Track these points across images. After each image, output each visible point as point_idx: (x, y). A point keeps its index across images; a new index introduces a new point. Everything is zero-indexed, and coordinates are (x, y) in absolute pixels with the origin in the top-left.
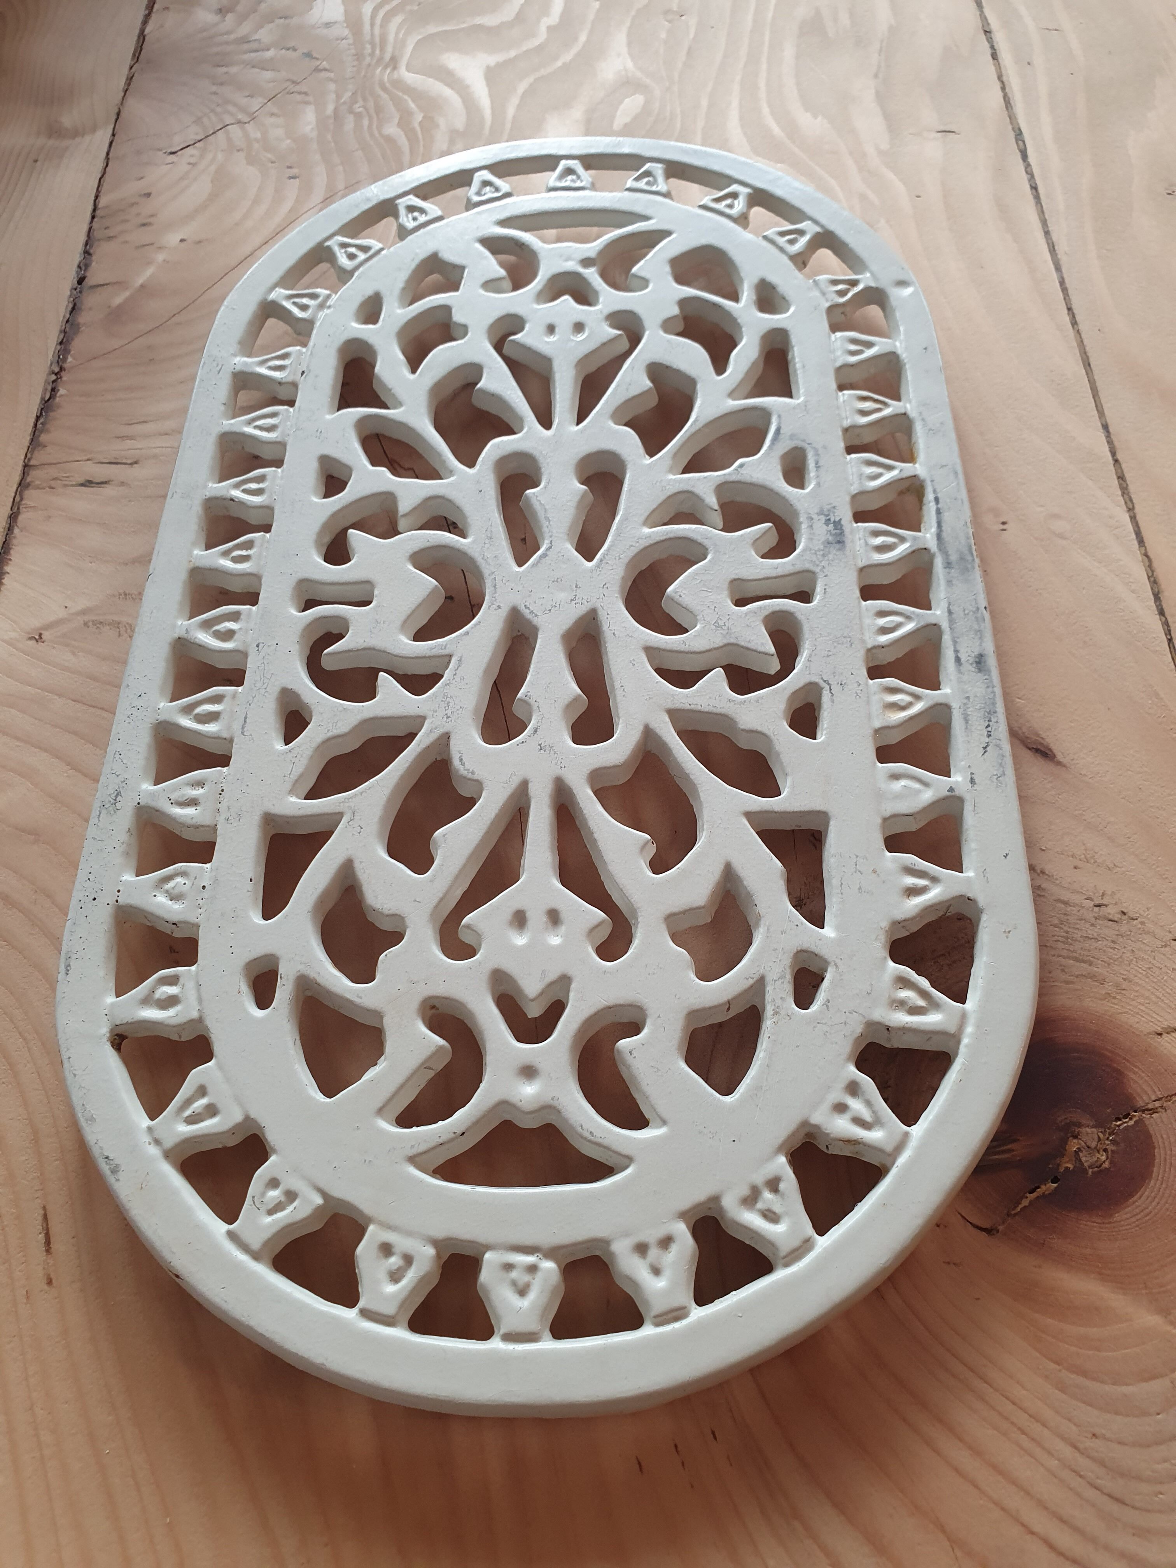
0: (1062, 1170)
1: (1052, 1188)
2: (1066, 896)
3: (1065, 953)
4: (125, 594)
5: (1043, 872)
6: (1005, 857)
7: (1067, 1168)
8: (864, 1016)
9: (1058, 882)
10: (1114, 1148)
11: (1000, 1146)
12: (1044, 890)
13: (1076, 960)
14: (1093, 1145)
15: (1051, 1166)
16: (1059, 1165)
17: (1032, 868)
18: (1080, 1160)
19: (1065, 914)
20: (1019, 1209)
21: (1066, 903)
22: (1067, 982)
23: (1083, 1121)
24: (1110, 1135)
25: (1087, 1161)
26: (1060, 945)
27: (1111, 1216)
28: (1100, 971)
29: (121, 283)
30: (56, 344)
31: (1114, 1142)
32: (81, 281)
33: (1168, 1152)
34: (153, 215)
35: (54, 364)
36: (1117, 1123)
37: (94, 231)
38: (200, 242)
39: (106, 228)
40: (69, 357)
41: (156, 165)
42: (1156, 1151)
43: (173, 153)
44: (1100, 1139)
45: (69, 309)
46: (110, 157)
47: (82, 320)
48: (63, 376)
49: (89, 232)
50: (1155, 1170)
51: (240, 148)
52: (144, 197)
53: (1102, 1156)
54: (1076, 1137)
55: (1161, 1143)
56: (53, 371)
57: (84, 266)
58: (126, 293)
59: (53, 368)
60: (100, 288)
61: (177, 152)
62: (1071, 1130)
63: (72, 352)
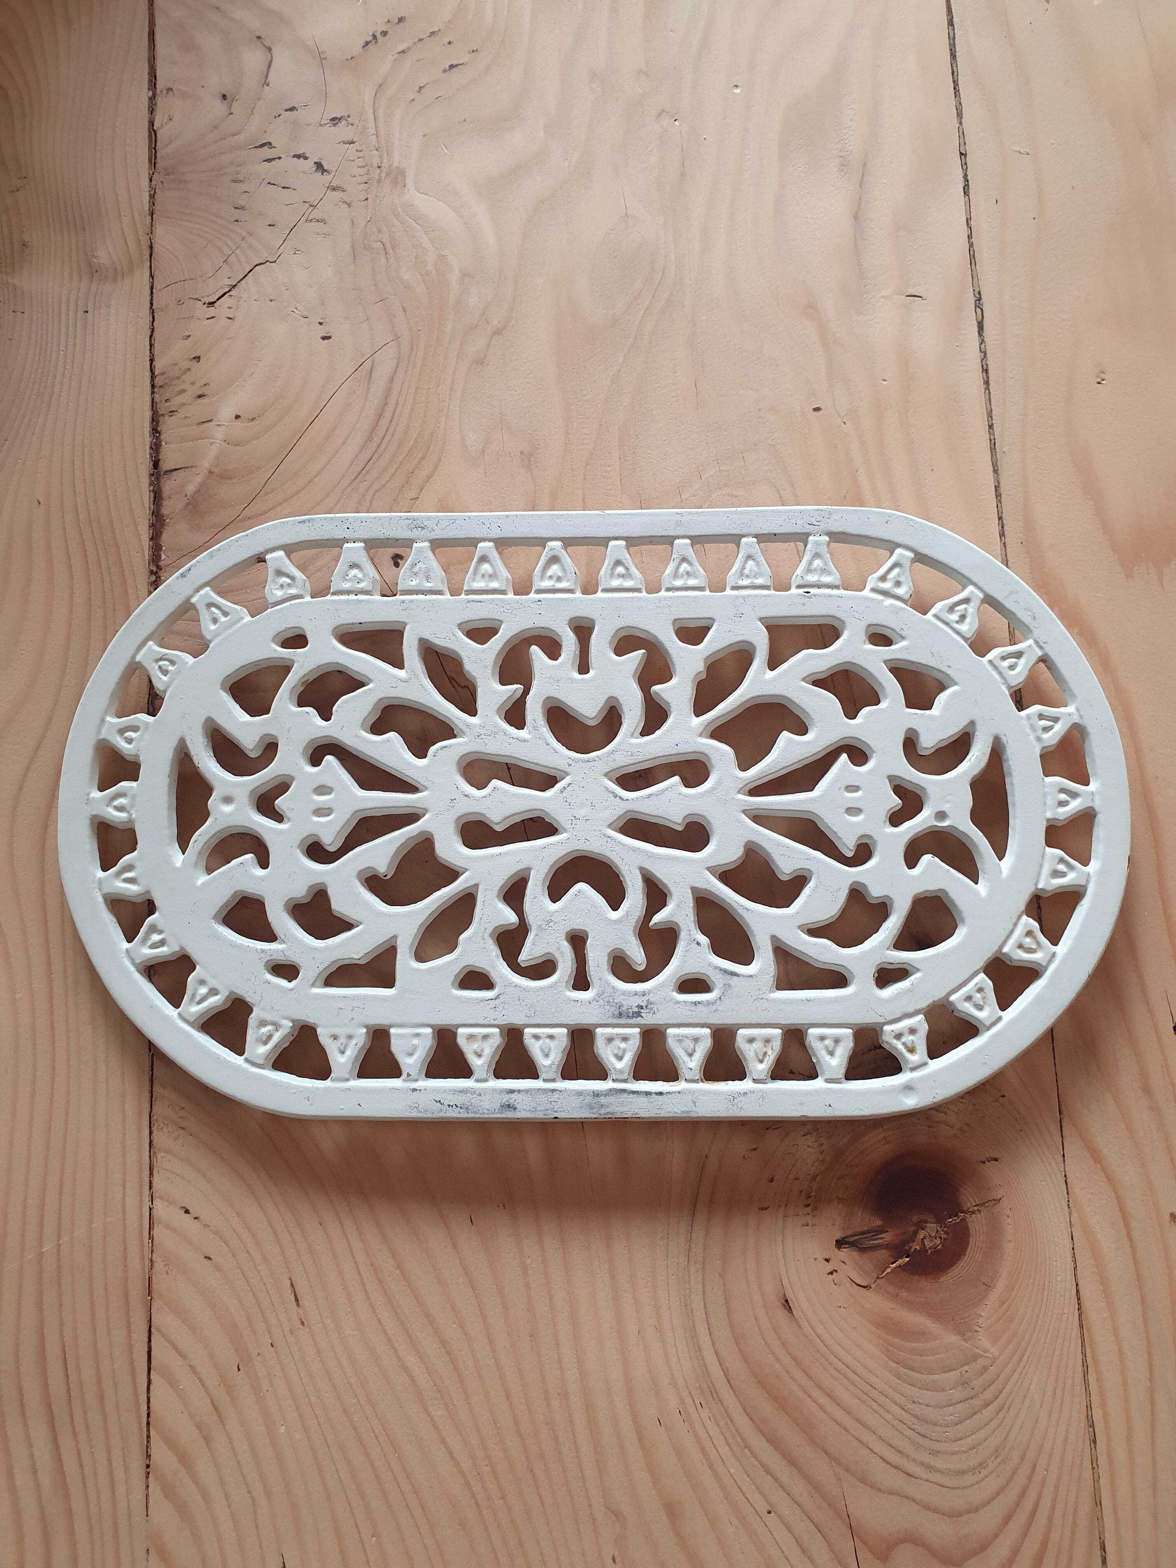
0: (912, 1250)
1: (906, 1261)
7: (915, 1249)
10: (945, 1236)
11: (877, 1235)
14: (933, 1235)
15: (906, 1248)
16: (911, 1247)
18: (924, 1244)
20: (884, 1276)
23: (929, 1220)
24: (944, 1228)
25: (928, 1245)
27: (939, 1278)
29: (191, 467)
30: (148, 540)
31: (946, 1233)
32: (156, 464)
33: (978, 1239)
34: (205, 385)
35: (151, 563)
36: (951, 1220)
37: (156, 403)
38: (253, 419)
39: (167, 401)
40: (162, 553)
41: (198, 319)
42: (971, 1239)
43: (211, 304)
44: (937, 1231)
45: (152, 499)
46: (154, 307)
47: (165, 511)
48: (161, 575)
49: (152, 405)
50: (968, 1250)
51: (272, 298)
52: (194, 362)
53: (938, 1241)
54: (923, 1229)
55: (974, 1233)
56: (152, 571)
57: (156, 447)
58: (199, 479)
59: (151, 568)
60: (174, 473)
61: (215, 302)
62: (921, 1225)
63: (164, 548)
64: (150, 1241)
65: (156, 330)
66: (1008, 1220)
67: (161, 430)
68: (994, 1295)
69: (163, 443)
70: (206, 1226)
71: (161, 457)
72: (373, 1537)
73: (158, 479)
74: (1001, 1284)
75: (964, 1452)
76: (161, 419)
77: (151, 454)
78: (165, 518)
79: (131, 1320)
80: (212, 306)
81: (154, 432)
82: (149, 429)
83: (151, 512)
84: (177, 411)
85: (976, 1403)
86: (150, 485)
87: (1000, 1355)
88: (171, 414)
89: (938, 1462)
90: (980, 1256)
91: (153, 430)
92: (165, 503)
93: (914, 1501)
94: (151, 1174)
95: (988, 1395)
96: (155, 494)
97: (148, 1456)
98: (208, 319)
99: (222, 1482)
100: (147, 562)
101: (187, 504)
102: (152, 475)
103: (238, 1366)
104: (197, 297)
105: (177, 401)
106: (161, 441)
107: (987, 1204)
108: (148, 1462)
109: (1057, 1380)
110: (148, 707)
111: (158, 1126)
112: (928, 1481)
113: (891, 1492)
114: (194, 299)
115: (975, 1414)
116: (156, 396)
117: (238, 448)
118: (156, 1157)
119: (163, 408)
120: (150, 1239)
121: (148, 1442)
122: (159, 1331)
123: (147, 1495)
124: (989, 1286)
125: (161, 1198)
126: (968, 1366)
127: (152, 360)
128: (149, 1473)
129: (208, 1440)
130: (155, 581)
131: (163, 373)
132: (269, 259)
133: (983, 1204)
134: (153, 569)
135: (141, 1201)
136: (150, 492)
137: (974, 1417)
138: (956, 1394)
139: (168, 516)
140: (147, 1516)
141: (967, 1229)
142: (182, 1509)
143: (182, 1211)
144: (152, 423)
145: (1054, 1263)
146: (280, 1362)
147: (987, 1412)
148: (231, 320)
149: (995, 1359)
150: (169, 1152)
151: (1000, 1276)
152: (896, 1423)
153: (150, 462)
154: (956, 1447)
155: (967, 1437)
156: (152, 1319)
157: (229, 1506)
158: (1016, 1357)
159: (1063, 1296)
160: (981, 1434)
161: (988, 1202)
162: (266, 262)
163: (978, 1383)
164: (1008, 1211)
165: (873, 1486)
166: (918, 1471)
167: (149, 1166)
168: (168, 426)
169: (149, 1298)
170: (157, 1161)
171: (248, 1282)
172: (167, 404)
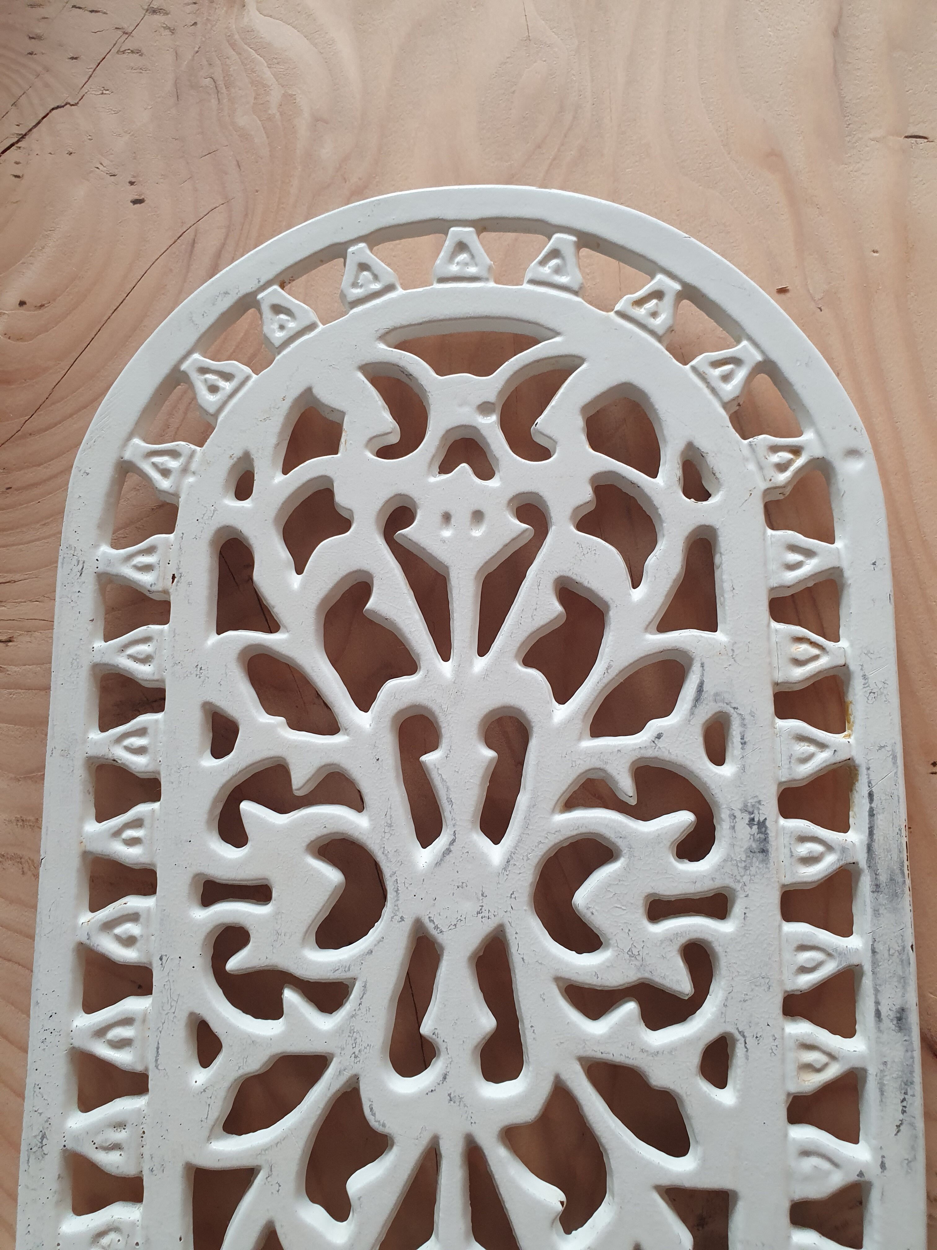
51: (71, 150)
117: (20, 343)
132: (68, 102)
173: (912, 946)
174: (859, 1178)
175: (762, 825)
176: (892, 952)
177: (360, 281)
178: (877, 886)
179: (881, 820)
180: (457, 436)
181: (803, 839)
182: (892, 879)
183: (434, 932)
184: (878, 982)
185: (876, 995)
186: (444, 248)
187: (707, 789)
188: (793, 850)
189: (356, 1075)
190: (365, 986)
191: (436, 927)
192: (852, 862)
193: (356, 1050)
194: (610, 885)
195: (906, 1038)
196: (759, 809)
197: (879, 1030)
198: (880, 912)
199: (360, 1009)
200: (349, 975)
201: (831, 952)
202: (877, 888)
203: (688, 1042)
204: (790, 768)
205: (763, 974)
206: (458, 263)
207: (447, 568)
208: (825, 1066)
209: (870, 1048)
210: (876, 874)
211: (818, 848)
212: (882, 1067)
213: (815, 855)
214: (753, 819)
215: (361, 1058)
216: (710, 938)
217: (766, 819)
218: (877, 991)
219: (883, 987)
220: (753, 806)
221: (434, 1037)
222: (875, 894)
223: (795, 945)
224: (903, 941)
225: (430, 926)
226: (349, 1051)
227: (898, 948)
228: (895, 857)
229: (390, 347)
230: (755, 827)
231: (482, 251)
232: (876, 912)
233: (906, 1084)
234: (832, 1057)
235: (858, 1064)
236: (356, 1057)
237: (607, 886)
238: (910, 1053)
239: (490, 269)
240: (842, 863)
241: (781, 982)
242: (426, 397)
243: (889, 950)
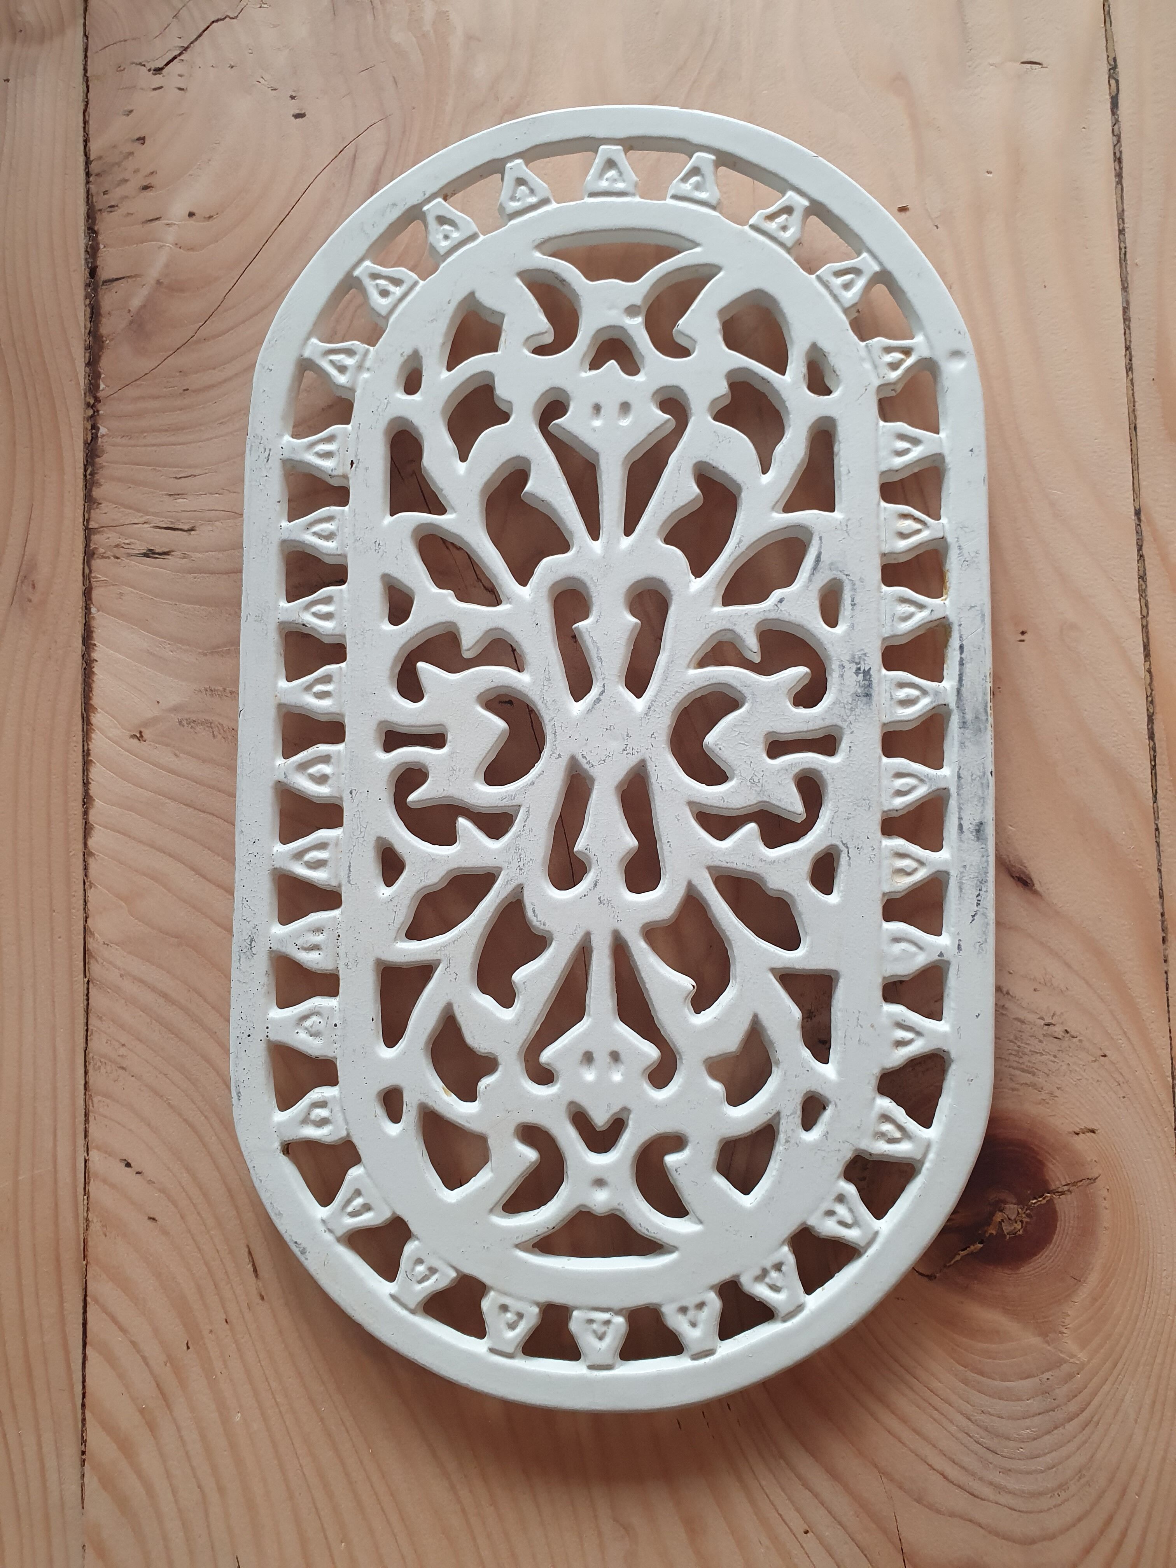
0: (987, 1235)
1: (976, 1248)
2: (1022, 1014)
3: (1015, 1064)
4: (211, 690)
5: (1008, 993)
6: (977, 1016)
7: (991, 1233)
8: (853, 1145)
9: (1019, 1002)
10: (1028, 1220)
12: (1006, 1009)
13: (1023, 1071)
14: (1013, 1218)
15: (980, 1231)
16: (986, 1231)
17: (998, 989)
18: (1002, 1229)
19: (1020, 1031)
20: (952, 1262)
21: (1023, 1022)
22: (1013, 1089)
23: (1010, 1200)
24: (1026, 1210)
25: (1006, 1229)
26: (1012, 1058)
27: (1018, 1269)
28: (1040, 1080)
29: (136, 276)
30: (84, 365)
31: (1028, 1216)
32: (93, 272)
33: (1067, 1224)
34: (152, 173)
35: (88, 394)
36: (1034, 1201)
37: (92, 196)
38: (211, 217)
39: (105, 193)
40: (101, 382)
41: (142, 89)
42: (1058, 1223)
43: (158, 70)
44: (1018, 1213)
45: (88, 315)
46: (88, 75)
47: (104, 330)
48: (99, 408)
49: (87, 197)
50: (1055, 1237)
51: (233, 64)
52: (137, 145)
53: (1018, 1226)
54: (1002, 1211)
55: (1063, 1218)
56: (89, 403)
57: (92, 251)
58: (144, 292)
59: (88, 400)
60: (115, 284)
61: (162, 69)
62: (999, 1206)
63: (103, 376)
64: (85, 1197)
65: (90, 102)
66: (1106, 1204)
67: (98, 229)
68: (1083, 1294)
69: (102, 246)
70: (151, 1182)
71: (98, 263)
72: (342, 1542)
73: (95, 290)
74: (1093, 1279)
75: (1042, 1472)
76: (98, 215)
77: (86, 259)
78: (104, 339)
79: (64, 1287)
80: (159, 74)
81: (90, 232)
82: (83, 228)
83: (87, 331)
84: (117, 206)
85: (1059, 1415)
86: (86, 298)
87: (1089, 1361)
88: (109, 209)
89: (1011, 1483)
90: (1069, 1245)
91: (89, 229)
92: (104, 320)
93: (980, 1526)
94: (87, 1121)
95: (1073, 1407)
96: (92, 308)
97: (84, 1441)
98: (155, 89)
99: (168, 1475)
100: (83, 392)
101: (131, 322)
102: (88, 285)
103: (187, 1344)
104: (140, 61)
105: (117, 193)
106: (98, 244)
107: (1079, 1184)
108: (83, 1449)
109: (1157, 1391)
110: (84, 569)
111: (94, 1066)
112: (997, 1503)
113: (952, 1515)
114: (137, 64)
115: (1056, 1428)
116: (92, 187)
117: (191, 253)
118: (92, 1101)
119: (100, 202)
120: (85, 1195)
121: (84, 1425)
122: (96, 1301)
123: (82, 1485)
124: (1078, 1281)
125: (98, 1148)
126: (1050, 1373)
127: (86, 141)
128: (84, 1460)
129: (152, 1426)
130: (92, 416)
131: (100, 158)
132: (229, 14)
133: (1074, 1184)
134: (89, 400)
135: (74, 1151)
136: (86, 306)
137: (1055, 1431)
138: (1035, 1405)
139: (109, 336)
140: (83, 1508)
141: (1055, 1212)
142: (122, 1503)
143: (123, 1165)
144: (87, 221)
145: (1158, 1255)
146: (236, 1342)
147: (1070, 1427)
148: (183, 92)
149: (1083, 1366)
150: (107, 1095)
151: (1092, 1269)
152: (961, 1435)
153: (85, 269)
154: (1032, 1465)
155: (1045, 1454)
156: (88, 1287)
157: (176, 1502)
158: (1108, 1364)
159: (1168, 1295)
160: (1064, 1451)
161: (1081, 1181)
162: (225, 18)
163: (1061, 1392)
164: (1104, 1193)
165: (930, 1507)
166: (986, 1491)
167: (84, 1111)
168: (107, 224)
169: (85, 1262)
170: (93, 1106)
171: (198, 1248)
172: (106, 196)
173: (991, 772)
174: (940, 958)
175: (867, 674)
176: (974, 777)
177: (518, 195)
178: (964, 723)
179: (968, 668)
180: (605, 337)
181: (902, 685)
182: (977, 718)
183: (587, 767)
184: (961, 802)
185: (959, 812)
186: (595, 166)
187: (821, 644)
188: (893, 694)
189: (520, 884)
190: (528, 812)
191: (589, 762)
192: (943, 703)
193: (521, 864)
194: (735, 726)
195: (983, 846)
196: (864, 660)
197: (961, 841)
198: (966, 744)
199: (524, 830)
200: (515, 802)
201: (923, 777)
202: (964, 725)
203: (800, 853)
204: (892, 625)
205: (865, 797)
206: (607, 179)
207: (597, 454)
208: (916, 870)
209: (952, 856)
210: (964, 713)
211: (915, 692)
212: (962, 870)
213: (912, 698)
214: (859, 669)
215: (525, 870)
216: (820, 768)
217: (870, 668)
218: (960, 809)
219: (965, 806)
220: (860, 658)
221: (586, 851)
222: (962, 729)
223: (893, 772)
224: (984, 768)
225: (583, 762)
226: (515, 864)
227: (979, 773)
228: (980, 699)
229: (544, 254)
230: (861, 675)
231: (630, 169)
232: (962, 744)
233: (981, 883)
234: (921, 863)
235: (944, 869)
236: (521, 869)
237: (733, 726)
238: (985, 858)
239: (636, 185)
240: (934, 704)
241: (881, 804)
242: (578, 300)
243: (972, 776)
